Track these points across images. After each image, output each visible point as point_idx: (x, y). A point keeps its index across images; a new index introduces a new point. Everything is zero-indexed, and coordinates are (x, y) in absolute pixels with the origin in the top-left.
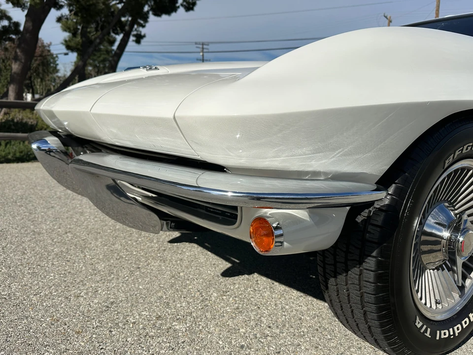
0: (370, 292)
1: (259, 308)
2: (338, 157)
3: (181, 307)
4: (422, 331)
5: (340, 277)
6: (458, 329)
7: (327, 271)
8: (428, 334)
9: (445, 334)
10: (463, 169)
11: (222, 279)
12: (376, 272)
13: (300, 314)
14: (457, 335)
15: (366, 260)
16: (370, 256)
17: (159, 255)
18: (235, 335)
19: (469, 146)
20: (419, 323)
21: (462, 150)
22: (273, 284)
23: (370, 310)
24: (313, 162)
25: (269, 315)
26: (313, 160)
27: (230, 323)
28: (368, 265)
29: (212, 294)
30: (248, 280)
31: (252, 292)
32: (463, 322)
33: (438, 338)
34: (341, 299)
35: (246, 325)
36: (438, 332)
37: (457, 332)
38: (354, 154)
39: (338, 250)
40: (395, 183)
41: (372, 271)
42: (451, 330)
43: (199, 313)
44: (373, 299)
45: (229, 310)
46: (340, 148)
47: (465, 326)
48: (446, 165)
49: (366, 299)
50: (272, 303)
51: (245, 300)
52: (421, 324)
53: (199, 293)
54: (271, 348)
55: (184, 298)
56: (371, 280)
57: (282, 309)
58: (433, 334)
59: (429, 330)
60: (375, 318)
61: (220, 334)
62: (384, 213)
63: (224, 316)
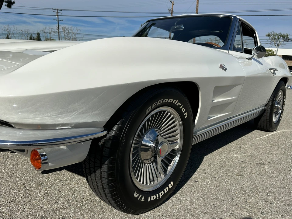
0: (106, 183)
1: (60, 192)
2: (76, 115)
3: (9, 196)
4: (138, 199)
5: (92, 175)
6: (162, 194)
7: (87, 172)
8: (143, 200)
9: (153, 198)
10: (161, 112)
11: (41, 175)
12: (108, 173)
13: (84, 193)
14: (161, 197)
15: (103, 166)
16: (104, 164)
17: (2, 162)
18: (40, 211)
19: (161, 101)
20: (136, 195)
21: (157, 103)
22: (73, 175)
23: (107, 192)
24: (60, 119)
25: (65, 196)
26: (59, 118)
27: (39, 203)
28: (104, 169)
29: (32, 186)
30: (58, 174)
31: (58, 182)
32: (165, 190)
33: (149, 201)
34: (95, 187)
35: (49, 203)
36: (149, 197)
37: (161, 196)
38: (85, 113)
39: (91, 161)
40: (117, 124)
41: (106, 172)
42: (157, 195)
43: (20, 199)
44: (108, 187)
45: (41, 195)
46: (75, 111)
47: (166, 191)
48: (147, 112)
49: (105, 187)
50: (69, 188)
51: (53, 188)
52: (138, 195)
53: (23, 186)
54: (60, 216)
55: (13, 190)
56: (106, 177)
57: (74, 190)
58: (146, 199)
59: (143, 197)
60: (110, 196)
61: (31, 211)
62: (111, 141)
63: (36, 199)
